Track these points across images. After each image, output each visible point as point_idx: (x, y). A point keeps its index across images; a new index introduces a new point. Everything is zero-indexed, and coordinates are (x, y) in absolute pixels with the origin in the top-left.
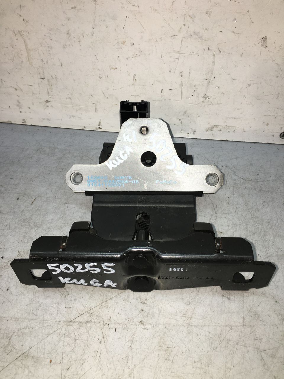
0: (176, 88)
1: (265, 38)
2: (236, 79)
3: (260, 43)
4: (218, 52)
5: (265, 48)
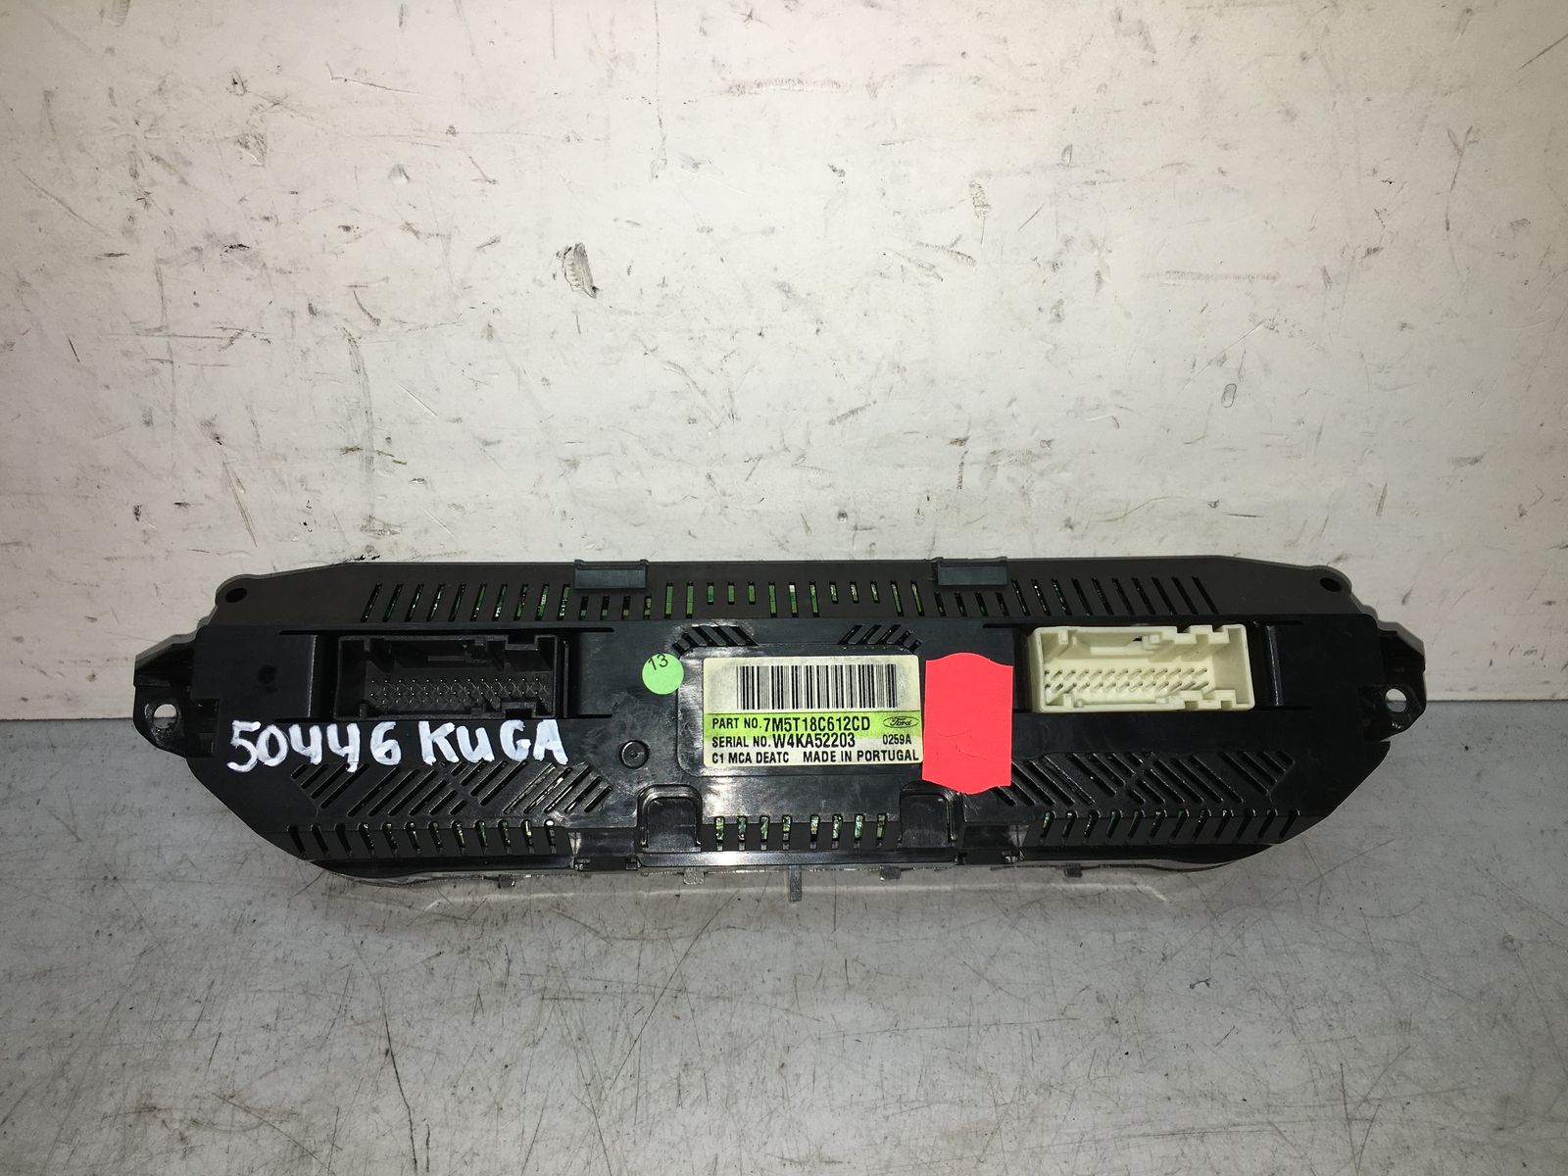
0: (207, 497)
1: (580, 252)
2: (499, 442)
3: (560, 275)
4: (366, 325)
5: (594, 297)
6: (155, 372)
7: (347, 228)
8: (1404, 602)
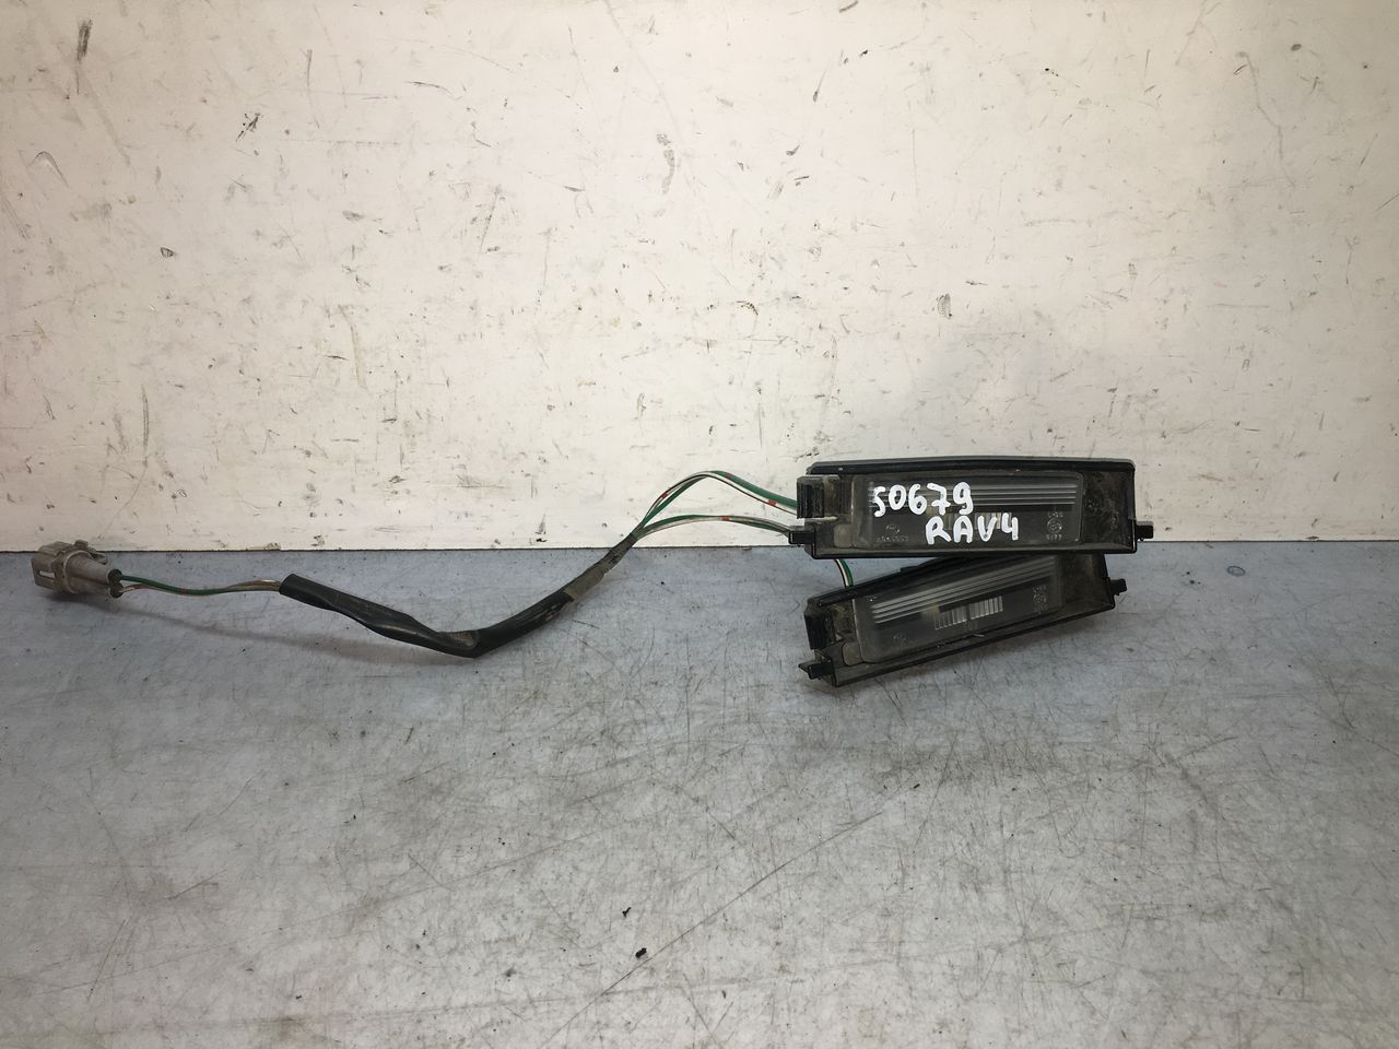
0: (746, 421)
1: (947, 298)
3: (936, 309)
4: (843, 333)
5: (949, 319)
6: (741, 358)
7: (846, 288)
8: (1335, 480)
